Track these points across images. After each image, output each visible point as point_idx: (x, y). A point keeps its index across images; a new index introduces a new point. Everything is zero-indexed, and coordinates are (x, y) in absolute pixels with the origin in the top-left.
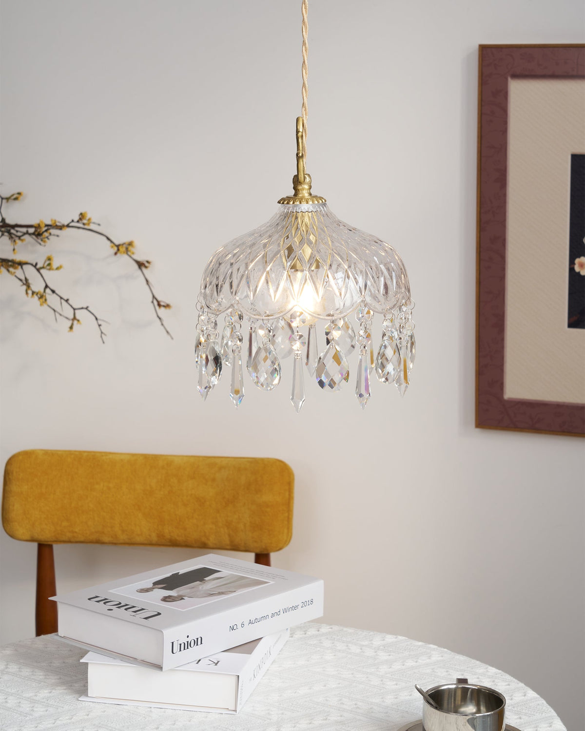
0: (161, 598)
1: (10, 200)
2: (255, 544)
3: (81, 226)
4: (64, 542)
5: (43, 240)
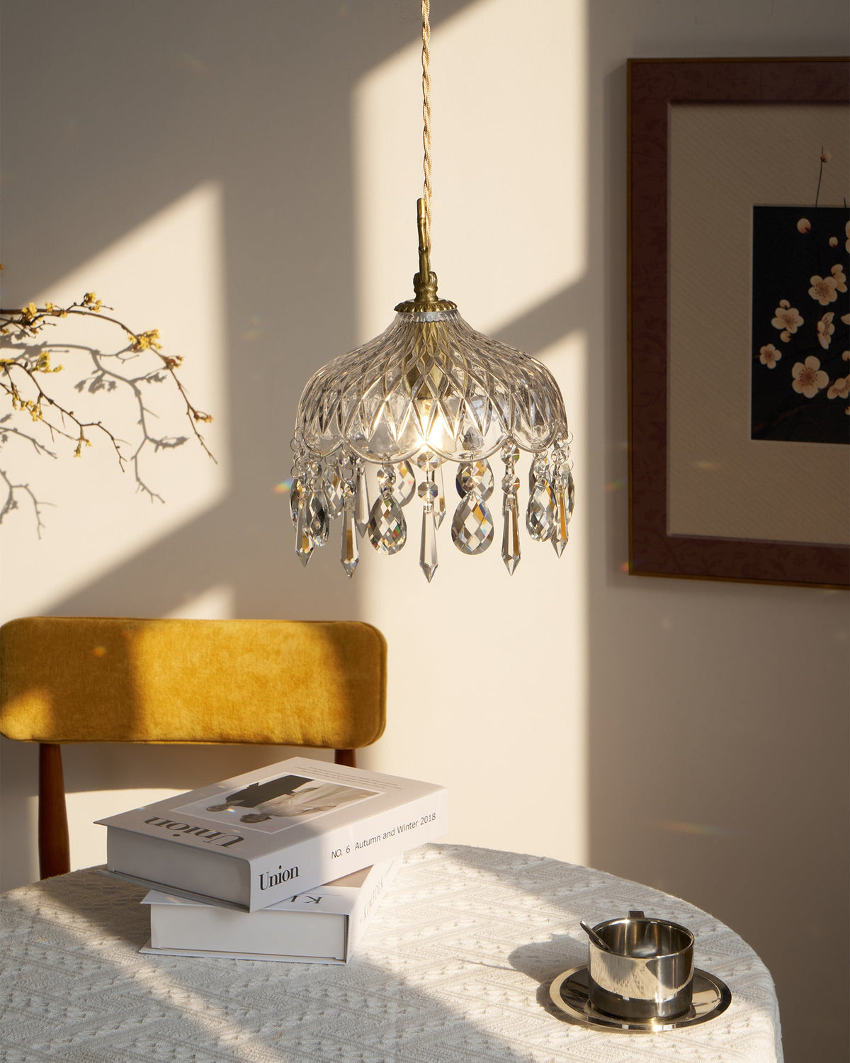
0: (240, 818)
2: (337, 738)
3: (87, 310)
4: (76, 740)
5: (33, 331)
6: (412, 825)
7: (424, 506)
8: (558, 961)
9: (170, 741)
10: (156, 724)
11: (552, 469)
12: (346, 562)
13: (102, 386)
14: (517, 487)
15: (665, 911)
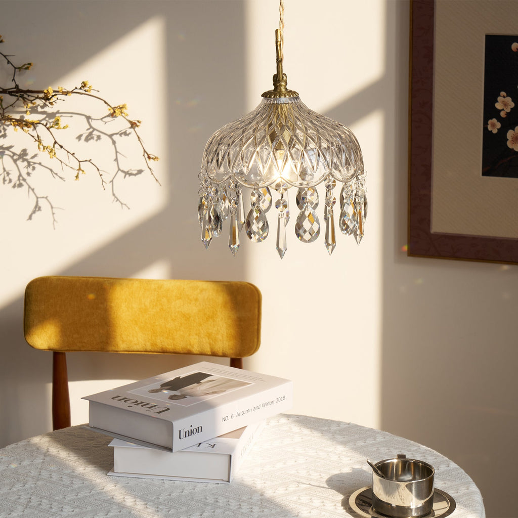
0: (169, 397)
1: (22, 70)
2: (231, 351)
3: (84, 92)
4: (75, 350)
5: (51, 103)
6: (271, 403)
7: (279, 214)
8: (355, 483)
9: (131, 351)
10: (123, 341)
11: (355, 192)
12: (232, 246)
13: (92, 138)
14: (334, 203)
15: (420, 455)
